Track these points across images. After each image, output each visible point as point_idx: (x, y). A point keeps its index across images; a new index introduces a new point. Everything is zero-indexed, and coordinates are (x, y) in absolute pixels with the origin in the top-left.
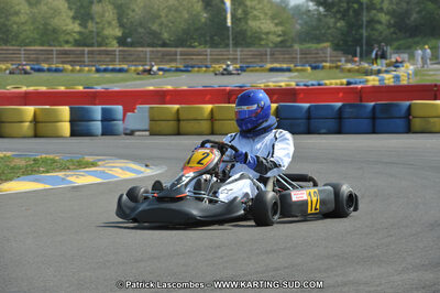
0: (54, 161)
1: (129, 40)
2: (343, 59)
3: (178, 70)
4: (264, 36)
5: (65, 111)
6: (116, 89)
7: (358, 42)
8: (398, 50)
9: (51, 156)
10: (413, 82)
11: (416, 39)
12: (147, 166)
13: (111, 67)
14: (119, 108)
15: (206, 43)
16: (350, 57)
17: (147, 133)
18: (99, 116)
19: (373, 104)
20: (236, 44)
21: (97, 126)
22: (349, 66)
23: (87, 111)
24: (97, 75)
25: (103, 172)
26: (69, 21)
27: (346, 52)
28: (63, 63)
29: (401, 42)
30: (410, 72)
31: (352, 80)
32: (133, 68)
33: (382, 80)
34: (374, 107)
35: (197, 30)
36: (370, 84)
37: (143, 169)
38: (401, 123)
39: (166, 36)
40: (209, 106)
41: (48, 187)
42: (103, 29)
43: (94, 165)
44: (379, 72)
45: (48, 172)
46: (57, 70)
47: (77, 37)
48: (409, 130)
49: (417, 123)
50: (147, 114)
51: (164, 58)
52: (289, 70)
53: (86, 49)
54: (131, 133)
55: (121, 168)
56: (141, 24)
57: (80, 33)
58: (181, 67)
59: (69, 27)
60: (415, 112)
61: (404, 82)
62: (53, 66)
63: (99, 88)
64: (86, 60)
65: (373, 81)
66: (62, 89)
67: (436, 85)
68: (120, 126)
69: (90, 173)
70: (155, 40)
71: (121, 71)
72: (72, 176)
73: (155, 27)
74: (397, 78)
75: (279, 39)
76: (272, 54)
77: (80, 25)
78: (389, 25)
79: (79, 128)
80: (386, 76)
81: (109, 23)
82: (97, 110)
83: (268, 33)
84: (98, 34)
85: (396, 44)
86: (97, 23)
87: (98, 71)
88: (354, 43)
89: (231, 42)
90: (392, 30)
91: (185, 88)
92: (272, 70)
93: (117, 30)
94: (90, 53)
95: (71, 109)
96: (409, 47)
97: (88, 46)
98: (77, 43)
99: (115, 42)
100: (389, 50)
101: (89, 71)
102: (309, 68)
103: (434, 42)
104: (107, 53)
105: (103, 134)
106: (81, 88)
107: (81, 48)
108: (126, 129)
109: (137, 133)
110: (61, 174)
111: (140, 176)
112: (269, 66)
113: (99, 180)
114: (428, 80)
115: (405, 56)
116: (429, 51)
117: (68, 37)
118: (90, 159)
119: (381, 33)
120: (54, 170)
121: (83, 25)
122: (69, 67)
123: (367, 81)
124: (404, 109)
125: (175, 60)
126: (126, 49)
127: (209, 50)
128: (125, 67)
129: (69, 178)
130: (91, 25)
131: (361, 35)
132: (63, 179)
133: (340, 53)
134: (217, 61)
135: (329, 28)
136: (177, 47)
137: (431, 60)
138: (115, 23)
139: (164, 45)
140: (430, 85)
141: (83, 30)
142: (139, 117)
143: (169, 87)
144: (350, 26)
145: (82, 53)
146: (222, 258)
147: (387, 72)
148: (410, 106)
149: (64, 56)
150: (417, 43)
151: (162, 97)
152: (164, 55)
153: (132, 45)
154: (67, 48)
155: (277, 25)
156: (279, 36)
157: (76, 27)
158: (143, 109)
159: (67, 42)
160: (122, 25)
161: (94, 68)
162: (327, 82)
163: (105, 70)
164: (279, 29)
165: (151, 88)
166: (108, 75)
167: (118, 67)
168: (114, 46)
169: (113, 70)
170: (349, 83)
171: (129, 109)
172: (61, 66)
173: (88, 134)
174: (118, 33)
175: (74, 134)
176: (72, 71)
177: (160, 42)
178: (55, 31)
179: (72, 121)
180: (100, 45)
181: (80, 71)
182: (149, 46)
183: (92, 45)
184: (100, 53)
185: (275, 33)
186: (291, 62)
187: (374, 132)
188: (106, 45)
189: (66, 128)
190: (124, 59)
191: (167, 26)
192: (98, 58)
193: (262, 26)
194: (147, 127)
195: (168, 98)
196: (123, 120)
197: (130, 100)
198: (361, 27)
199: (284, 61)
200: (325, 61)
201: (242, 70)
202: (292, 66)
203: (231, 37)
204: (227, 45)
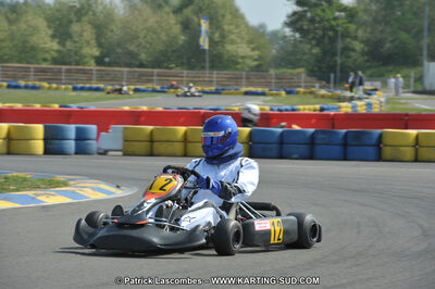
0: (25, 180)
1: (107, 60)
2: (317, 85)
3: (154, 91)
4: (240, 60)
5: (39, 129)
6: (93, 108)
7: (332, 68)
8: (371, 78)
9: (21, 175)
10: (385, 110)
11: (389, 68)
12: (118, 187)
13: (88, 85)
14: (93, 128)
15: (182, 65)
16: (324, 83)
17: (120, 153)
18: (72, 134)
19: (344, 131)
20: (213, 67)
21: (71, 145)
22: (323, 92)
23: (61, 129)
24: (74, 94)
25: (73, 192)
26: (48, 39)
27: (320, 79)
29: (374, 70)
30: (383, 100)
31: (325, 107)
32: (109, 87)
33: (354, 107)
34: (346, 134)
35: (174, 51)
36: (343, 111)
37: (114, 190)
38: (372, 151)
39: (143, 56)
40: (183, 129)
41: (18, 205)
42: (81, 48)
43: (65, 184)
44: (352, 99)
45: (18, 190)
46: (34, 88)
47: (55, 55)
48: (379, 158)
49: (387, 152)
50: (121, 135)
51: (141, 78)
52: (263, 94)
53: (64, 67)
54: (105, 153)
55: (92, 188)
56: (119, 45)
57: (58, 51)
58: (158, 88)
59: (47, 45)
60: (386, 140)
61: (376, 110)
62: (30, 83)
63: (74, 107)
64: (63, 78)
65: (346, 107)
66: (38, 106)
67: (407, 115)
68: (93, 145)
69: (60, 193)
70: (132, 60)
71: (97, 89)
72: (42, 195)
73: (133, 48)
74: (369, 105)
75: (255, 63)
76: (248, 78)
77: (59, 43)
78: (363, 53)
79: (53, 147)
80: (359, 103)
81: (88, 42)
82: (71, 129)
83: (243, 57)
84: (76, 53)
85: (369, 72)
86: (75, 42)
87: (75, 89)
88: (328, 70)
89: (207, 65)
90: (366, 58)
91: (160, 109)
92: (247, 93)
93: (95, 49)
94: (69, 71)
95: (45, 127)
96: (382, 75)
98: (55, 61)
99: (92, 62)
101: (66, 89)
102: (283, 93)
103: (405, 71)
104: (84, 72)
105: (76, 153)
106: (56, 106)
107: (58, 67)
108: (99, 149)
109: (110, 153)
110: (30, 193)
111: (110, 197)
112: (244, 89)
113: (68, 200)
114: (399, 109)
115: (378, 84)
116: (401, 79)
118: (61, 178)
119: (355, 60)
120: (24, 189)
121: (62, 43)
122: (46, 85)
123: (340, 107)
124: (375, 137)
125: (150, 81)
126: (103, 68)
127: (185, 72)
128: (102, 86)
129: (39, 198)
130: (69, 44)
131: (336, 62)
132: (33, 198)
133: (314, 79)
135: (305, 54)
136: (154, 68)
138: (93, 42)
139: (141, 65)
140: (401, 115)
141: (61, 48)
142: (113, 137)
143: (145, 108)
144: (325, 53)
145: (60, 71)
147: (360, 99)
148: (381, 134)
149: (42, 73)
150: (390, 72)
151: (136, 117)
152: (141, 75)
153: (109, 64)
154: (44, 65)
155: (253, 49)
156: (256, 60)
157: (55, 45)
158: (117, 129)
159: (45, 60)
160: (100, 45)
161: (71, 87)
162: (301, 107)
163: (82, 89)
164: (255, 54)
165: (127, 108)
166: (85, 94)
167: (95, 86)
168: (92, 66)
170: (322, 109)
171: (102, 128)
172: (38, 83)
173: (62, 152)
174: (96, 52)
175: (47, 152)
176: (49, 88)
177: (137, 63)
178: (33, 48)
179: (45, 139)
180: (77, 64)
181: (56, 89)
182: (129, 65)
183: (69, 64)
184: (78, 71)
185: (250, 57)
186: (266, 86)
187: (345, 159)
188: (84, 64)
189: (39, 146)
190: (101, 79)
191: (145, 47)
192: (75, 76)
193: (239, 50)
194: (120, 147)
195: (143, 118)
196: (97, 139)
198: (335, 54)
199: (258, 85)
200: (300, 87)
201: (217, 92)
202: (266, 90)
203: (207, 60)
204: (203, 68)
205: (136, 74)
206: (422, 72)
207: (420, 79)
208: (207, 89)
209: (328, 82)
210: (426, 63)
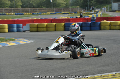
0: (3, 39)
1: (24, 6)
2: (83, 10)
3: (38, 14)
4: (61, 5)
5: (6, 25)
6: (21, 19)
7: (87, 6)
8: (97, 8)
9: (2, 38)
10: (102, 16)
11: (102, 5)
12: (29, 40)
13: (19, 13)
14: (21, 25)
15: (45, 7)
16: (84, 10)
17: (29, 31)
18: (16, 27)
19: (90, 22)
20: (54, 7)
21: (15, 29)
22: (84, 12)
23: (13, 25)
24: (15, 16)
25: (17, 42)
26: (7, 1)
27: (83, 9)
28: (6, 12)
29: (98, 6)
30: (101, 14)
31: (85, 16)
32: (25, 13)
34: (91, 23)
35: (43, 3)
36: (90, 17)
37: (28, 41)
38: (98, 28)
39: (34, 5)
40: (46, 24)
41: (2, 46)
42: (17, 3)
43: (14, 40)
44: (92, 14)
45: (1, 42)
46: (4, 14)
47: (10, 5)
48: (100, 29)
49: (102, 28)
50: (29, 26)
51: (34, 11)
52: (68, 14)
53: (12, 8)
54: (25, 31)
55: (22, 41)
56: (27, 2)
57: (10, 4)
58: (39, 13)
59: (8, 3)
60: (102, 24)
61: (99, 16)
62: (3, 13)
63: (16, 19)
64: (12, 11)
65: (91, 16)
66: (6, 19)
67: (107, 17)
68: (22, 29)
69: (13, 42)
70: (31, 6)
71: (22, 14)
72: (8, 43)
73: (31, 2)
74: (97, 15)
75: (65, 5)
76: (63, 9)
77: (10, 2)
79: (10, 30)
80: (94, 15)
81: (19, 1)
82: (15, 25)
83: (62, 4)
84: (15, 4)
85: (97, 6)
86: (15, 1)
87: (16, 14)
88: (86, 6)
89: (52, 6)
90: (96, 2)
91: (40, 19)
92: (63, 14)
93: (21, 3)
94: (14, 9)
95: (8, 25)
96: (100, 7)
97: (13, 8)
98: (10, 7)
99: (20, 7)
100: (95, 8)
101: (13, 14)
102: (73, 13)
103: (107, 6)
104: (18, 9)
105: (17, 32)
106: (11, 19)
107: (11, 8)
108: (23, 30)
109: (26, 31)
110: (5, 43)
111: (27, 43)
112: (63, 13)
113: (16, 44)
114: (105, 16)
115: (99, 9)
116: (106, 8)
117: (7, 5)
118: (13, 38)
119: (93, 3)
120: (3, 42)
121: (11, 2)
122: (8, 13)
123: (89, 16)
124: (99, 24)
125: (37, 11)
126: (23, 8)
127: (46, 8)
128: (23, 13)
130: (13, 2)
131: (88, 4)
132: (6, 44)
134: (49, 11)
135: (79, 2)
136: (37, 8)
137: (106, 10)
138: (20, 1)
139: (34, 7)
140: (106, 17)
141: (11, 3)
142: (27, 27)
143: (35, 19)
144: (84, 1)
145: (11, 10)
146: (49, 64)
147: (94, 14)
148: (100, 23)
149: (6, 10)
150: (103, 6)
151: (33, 21)
152: (34, 10)
154: (7, 8)
155: (65, 1)
156: (65, 4)
157: (9, 2)
158: (28, 25)
159: (7, 7)
160: (22, 2)
161: (14, 14)
163: (18, 14)
164: (65, 2)
165: (30, 19)
166: (19, 16)
167: (21, 13)
168: (20, 8)
169: (20, 14)
171: (24, 25)
172: (5, 13)
173: (13, 32)
175: (9, 32)
176: (8, 14)
177: (33, 6)
178: (3, 4)
179: (8, 28)
180: (16, 7)
181: (11, 14)
182: (30, 7)
183: (14, 7)
184: (16, 9)
185: (64, 4)
186: (69, 11)
187: (91, 30)
188: (18, 7)
189: (7, 30)
190: (23, 11)
191: (35, 2)
192: (16, 11)
193: (61, 2)
194: (29, 30)
195: (35, 21)
196: (23, 28)
197: (24, 22)
198: (87, 2)
199: (67, 11)
200: (78, 11)
201: (55, 14)
202: (69, 12)
203: (52, 5)
204: (51, 7)
205: (33, 10)
206: (112, 5)
207: (111, 8)
208: (52, 13)
209: (86, 10)
210: (112, 3)
